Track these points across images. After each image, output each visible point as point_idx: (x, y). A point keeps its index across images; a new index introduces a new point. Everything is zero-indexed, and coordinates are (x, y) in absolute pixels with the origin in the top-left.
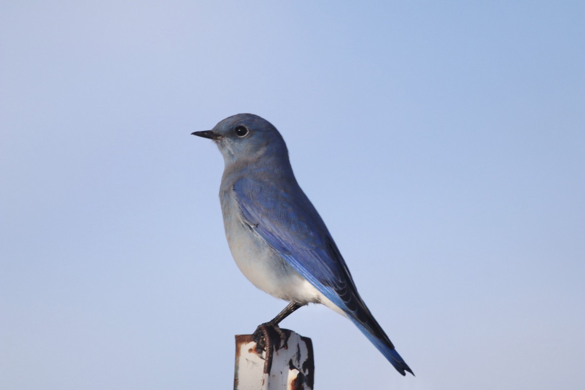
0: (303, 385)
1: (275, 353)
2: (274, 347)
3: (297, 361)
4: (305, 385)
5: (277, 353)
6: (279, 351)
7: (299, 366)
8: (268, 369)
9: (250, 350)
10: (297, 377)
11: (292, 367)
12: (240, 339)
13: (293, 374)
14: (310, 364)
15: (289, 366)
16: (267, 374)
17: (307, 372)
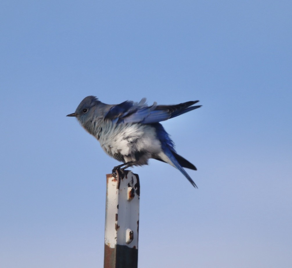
0: (134, 193)
1: (121, 180)
2: (121, 178)
3: (132, 184)
4: (135, 194)
5: (123, 181)
6: (123, 180)
7: (133, 186)
8: (119, 187)
9: (113, 180)
10: (131, 190)
11: (129, 186)
12: (108, 176)
13: (130, 189)
14: (138, 185)
15: (128, 186)
16: (118, 189)
17: (137, 189)
